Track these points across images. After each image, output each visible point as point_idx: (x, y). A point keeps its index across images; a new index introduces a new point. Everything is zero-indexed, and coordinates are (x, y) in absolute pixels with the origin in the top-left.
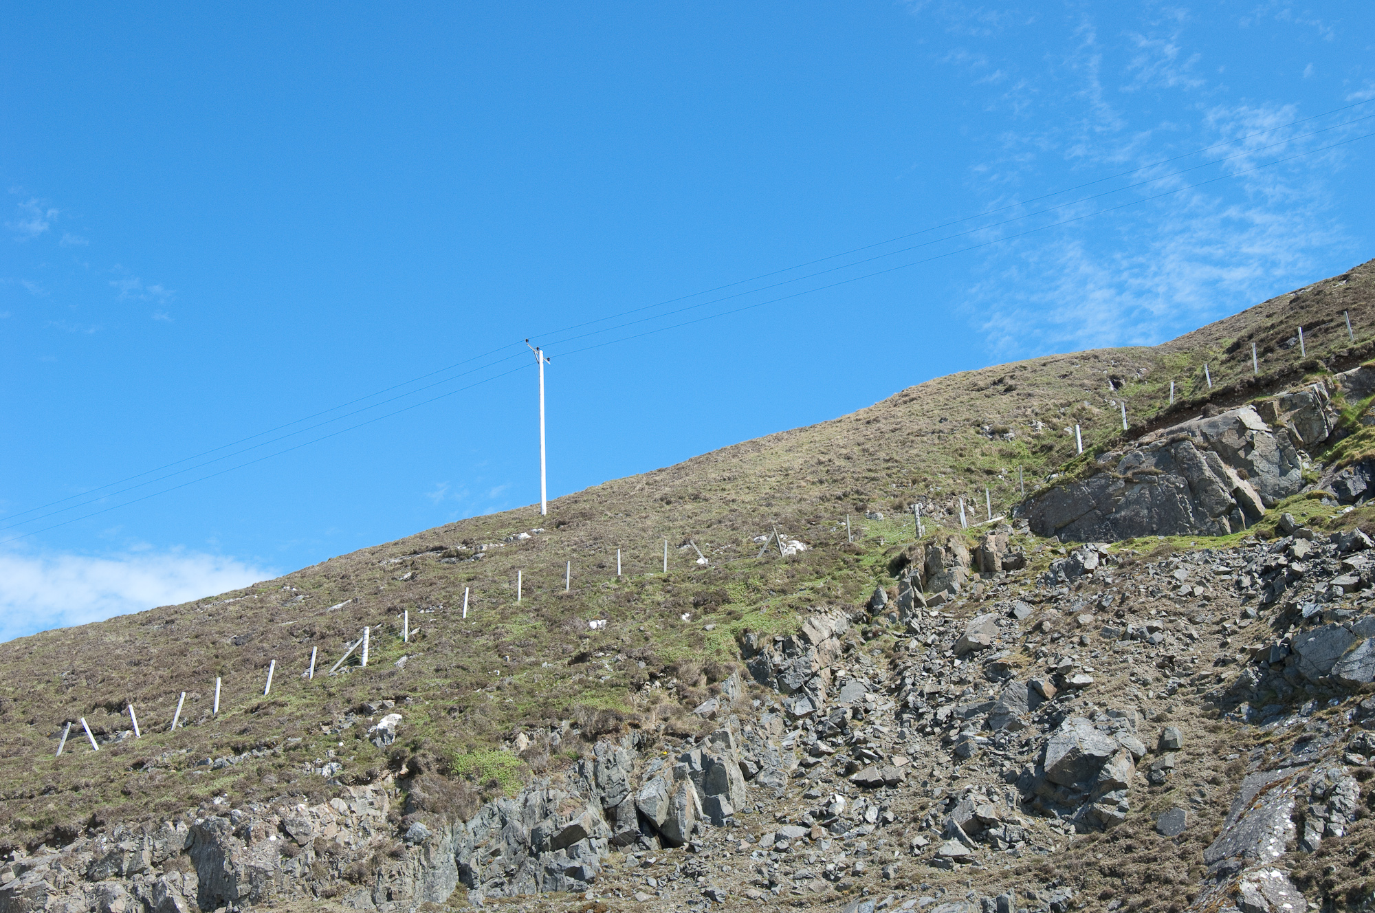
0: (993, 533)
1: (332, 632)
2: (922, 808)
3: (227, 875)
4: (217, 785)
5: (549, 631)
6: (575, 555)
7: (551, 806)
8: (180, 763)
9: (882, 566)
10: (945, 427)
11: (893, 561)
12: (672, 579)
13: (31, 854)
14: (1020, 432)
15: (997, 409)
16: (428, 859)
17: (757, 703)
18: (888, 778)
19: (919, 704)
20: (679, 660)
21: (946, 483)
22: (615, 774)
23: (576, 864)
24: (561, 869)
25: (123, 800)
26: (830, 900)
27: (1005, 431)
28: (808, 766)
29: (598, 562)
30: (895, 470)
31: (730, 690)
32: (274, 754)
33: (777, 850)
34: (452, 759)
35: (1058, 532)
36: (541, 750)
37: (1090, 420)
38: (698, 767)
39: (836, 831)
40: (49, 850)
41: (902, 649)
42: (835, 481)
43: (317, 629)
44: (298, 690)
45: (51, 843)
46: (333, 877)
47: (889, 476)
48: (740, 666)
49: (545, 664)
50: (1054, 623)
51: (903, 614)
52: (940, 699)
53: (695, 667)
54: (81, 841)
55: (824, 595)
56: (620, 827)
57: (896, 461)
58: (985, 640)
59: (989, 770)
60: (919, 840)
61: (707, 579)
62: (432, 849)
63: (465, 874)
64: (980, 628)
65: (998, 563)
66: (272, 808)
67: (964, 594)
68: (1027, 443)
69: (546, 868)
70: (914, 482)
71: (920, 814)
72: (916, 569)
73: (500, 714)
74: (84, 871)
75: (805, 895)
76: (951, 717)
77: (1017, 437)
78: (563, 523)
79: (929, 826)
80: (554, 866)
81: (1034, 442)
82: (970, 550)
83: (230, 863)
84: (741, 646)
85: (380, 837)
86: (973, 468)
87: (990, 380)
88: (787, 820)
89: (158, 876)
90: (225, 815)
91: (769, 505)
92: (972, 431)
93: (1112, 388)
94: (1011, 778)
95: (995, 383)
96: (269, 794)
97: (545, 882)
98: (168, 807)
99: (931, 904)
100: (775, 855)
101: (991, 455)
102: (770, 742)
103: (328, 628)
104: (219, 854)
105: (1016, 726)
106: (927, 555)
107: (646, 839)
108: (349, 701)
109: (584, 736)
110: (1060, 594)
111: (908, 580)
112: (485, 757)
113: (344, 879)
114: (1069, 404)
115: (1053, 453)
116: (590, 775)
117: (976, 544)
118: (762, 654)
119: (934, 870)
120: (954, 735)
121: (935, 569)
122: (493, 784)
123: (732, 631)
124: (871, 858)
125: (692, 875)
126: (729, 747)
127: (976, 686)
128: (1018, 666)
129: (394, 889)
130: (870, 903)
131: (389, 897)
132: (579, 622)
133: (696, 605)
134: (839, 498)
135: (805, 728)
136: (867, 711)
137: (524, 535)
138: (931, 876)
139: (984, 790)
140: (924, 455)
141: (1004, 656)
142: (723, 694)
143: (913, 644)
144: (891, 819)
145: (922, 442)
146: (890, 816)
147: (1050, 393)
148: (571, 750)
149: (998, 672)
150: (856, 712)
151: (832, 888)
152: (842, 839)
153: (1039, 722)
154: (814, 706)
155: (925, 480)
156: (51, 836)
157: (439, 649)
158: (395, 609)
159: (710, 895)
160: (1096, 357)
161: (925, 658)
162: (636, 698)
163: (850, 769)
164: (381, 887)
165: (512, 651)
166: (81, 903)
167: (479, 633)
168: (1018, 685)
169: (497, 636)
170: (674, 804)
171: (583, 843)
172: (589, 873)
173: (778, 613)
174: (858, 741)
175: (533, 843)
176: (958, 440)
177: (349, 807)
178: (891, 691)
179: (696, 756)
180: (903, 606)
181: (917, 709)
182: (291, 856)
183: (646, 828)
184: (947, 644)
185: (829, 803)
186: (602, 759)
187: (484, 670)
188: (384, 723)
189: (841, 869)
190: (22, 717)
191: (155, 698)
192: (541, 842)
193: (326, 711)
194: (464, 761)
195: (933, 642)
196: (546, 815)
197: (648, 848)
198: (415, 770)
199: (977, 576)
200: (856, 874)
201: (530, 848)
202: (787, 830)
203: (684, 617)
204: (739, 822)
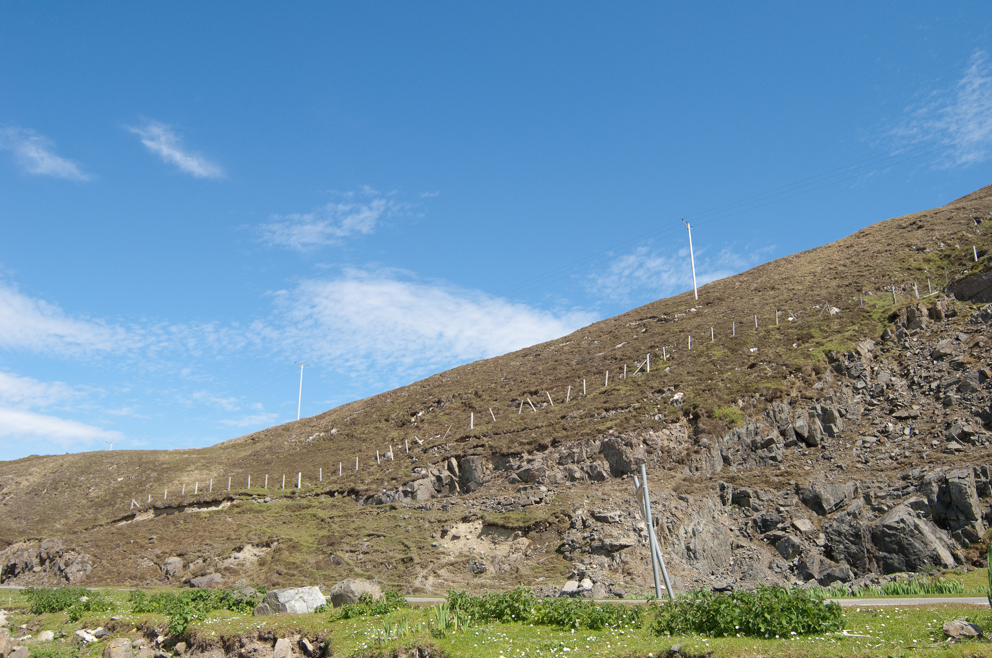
0: (939, 301)
1: (625, 358)
2: (933, 428)
3: (625, 461)
4: (609, 424)
5: (732, 354)
6: (725, 318)
7: (758, 430)
8: (581, 416)
9: (884, 318)
10: (892, 248)
11: (889, 316)
12: (781, 328)
13: (530, 455)
14: (932, 249)
15: (917, 237)
16: (710, 454)
17: (840, 383)
18: (912, 415)
19: (920, 381)
20: (802, 365)
21: (899, 276)
22: (783, 416)
23: (773, 454)
24: (767, 457)
25: (564, 432)
26: (896, 468)
27: (925, 249)
28: (869, 410)
29: (740, 321)
30: (872, 271)
31: (827, 378)
32: (630, 411)
33: (864, 447)
34: (712, 412)
35: (970, 298)
36: (749, 406)
37: (967, 240)
38: (820, 412)
39: (891, 439)
40: (537, 453)
41: (903, 356)
42: (843, 277)
43: (617, 356)
44: (622, 383)
45: (538, 450)
46: (670, 462)
47: (870, 274)
48: (829, 367)
49: (736, 369)
50: (985, 342)
51: (900, 340)
52: (931, 379)
53: (809, 368)
54: (551, 449)
55: (861, 333)
56: (788, 439)
57: (871, 266)
58: (948, 351)
59: (964, 411)
60: (935, 442)
61: (801, 328)
62: (712, 449)
63: (726, 460)
64: (944, 345)
65: (943, 315)
66: (638, 434)
67: (928, 330)
68: (936, 254)
69: (760, 457)
70: (883, 276)
71: (933, 431)
72: (903, 319)
73: (727, 392)
74: (557, 461)
75: (883, 467)
76: (938, 387)
77: (931, 251)
78: (710, 303)
79: (938, 436)
80: (764, 456)
81: (940, 253)
82: (927, 309)
83: (626, 456)
84: (828, 357)
85: (687, 445)
86: (911, 267)
87: (908, 223)
88: (867, 434)
89: (591, 463)
90: (618, 437)
91: (812, 290)
92: (907, 250)
93: (976, 224)
94: (977, 414)
95: (911, 224)
96: (635, 428)
97: (760, 463)
98: (588, 434)
99: (949, 469)
100: (865, 450)
101: (919, 261)
102: (849, 400)
103: (623, 355)
104: (620, 453)
105: (974, 390)
106: (907, 312)
107: (800, 444)
108: (652, 388)
109: (766, 400)
110: (982, 328)
111: (901, 325)
112: (726, 410)
113: (676, 462)
114: (955, 233)
115: (952, 258)
116: (772, 416)
117: (930, 306)
118: (839, 361)
119: (946, 455)
120: (942, 395)
121: (912, 319)
122: (733, 421)
123: (823, 351)
124: (912, 450)
125: (828, 459)
126: (833, 403)
127: (949, 373)
128: (970, 363)
129: (699, 466)
130: (918, 470)
131: (697, 469)
132: (745, 349)
133: (798, 340)
134: (847, 286)
135: (863, 394)
136: (893, 385)
137: (693, 310)
138: (945, 458)
139: (964, 419)
140: (884, 263)
141: (961, 358)
142: (824, 379)
143: (909, 354)
144: (917, 433)
145: (882, 256)
146: (917, 432)
147: (944, 228)
148: (762, 406)
149: (960, 366)
150: (888, 385)
151: (895, 463)
152: (895, 442)
153: (986, 389)
154: (866, 384)
155: (888, 275)
156: (537, 447)
157: (684, 363)
158: (654, 346)
159: (840, 467)
160: (964, 208)
161: (916, 360)
162: (785, 382)
163: (892, 412)
164: (693, 466)
165: (719, 363)
166: (560, 474)
167: (699, 356)
168: (973, 372)
169: (709, 357)
170: (811, 428)
171: (773, 445)
172: (779, 459)
173: (842, 342)
174: (893, 399)
175: (752, 446)
176: (901, 254)
177: (671, 433)
178: (902, 376)
179: (818, 407)
180: (900, 336)
181: (920, 384)
182: (652, 454)
183: (799, 439)
184: (927, 353)
185: (886, 427)
186: (777, 410)
187: (710, 372)
188: (676, 397)
189: (898, 455)
190: (489, 398)
191: (552, 389)
192: (757, 445)
193: (642, 392)
194: (717, 412)
195: (918, 353)
196: (756, 434)
197: (802, 448)
198: (697, 417)
199: (933, 321)
200: (906, 457)
201: (752, 449)
202: (868, 438)
203: (794, 345)
204: (843, 436)
